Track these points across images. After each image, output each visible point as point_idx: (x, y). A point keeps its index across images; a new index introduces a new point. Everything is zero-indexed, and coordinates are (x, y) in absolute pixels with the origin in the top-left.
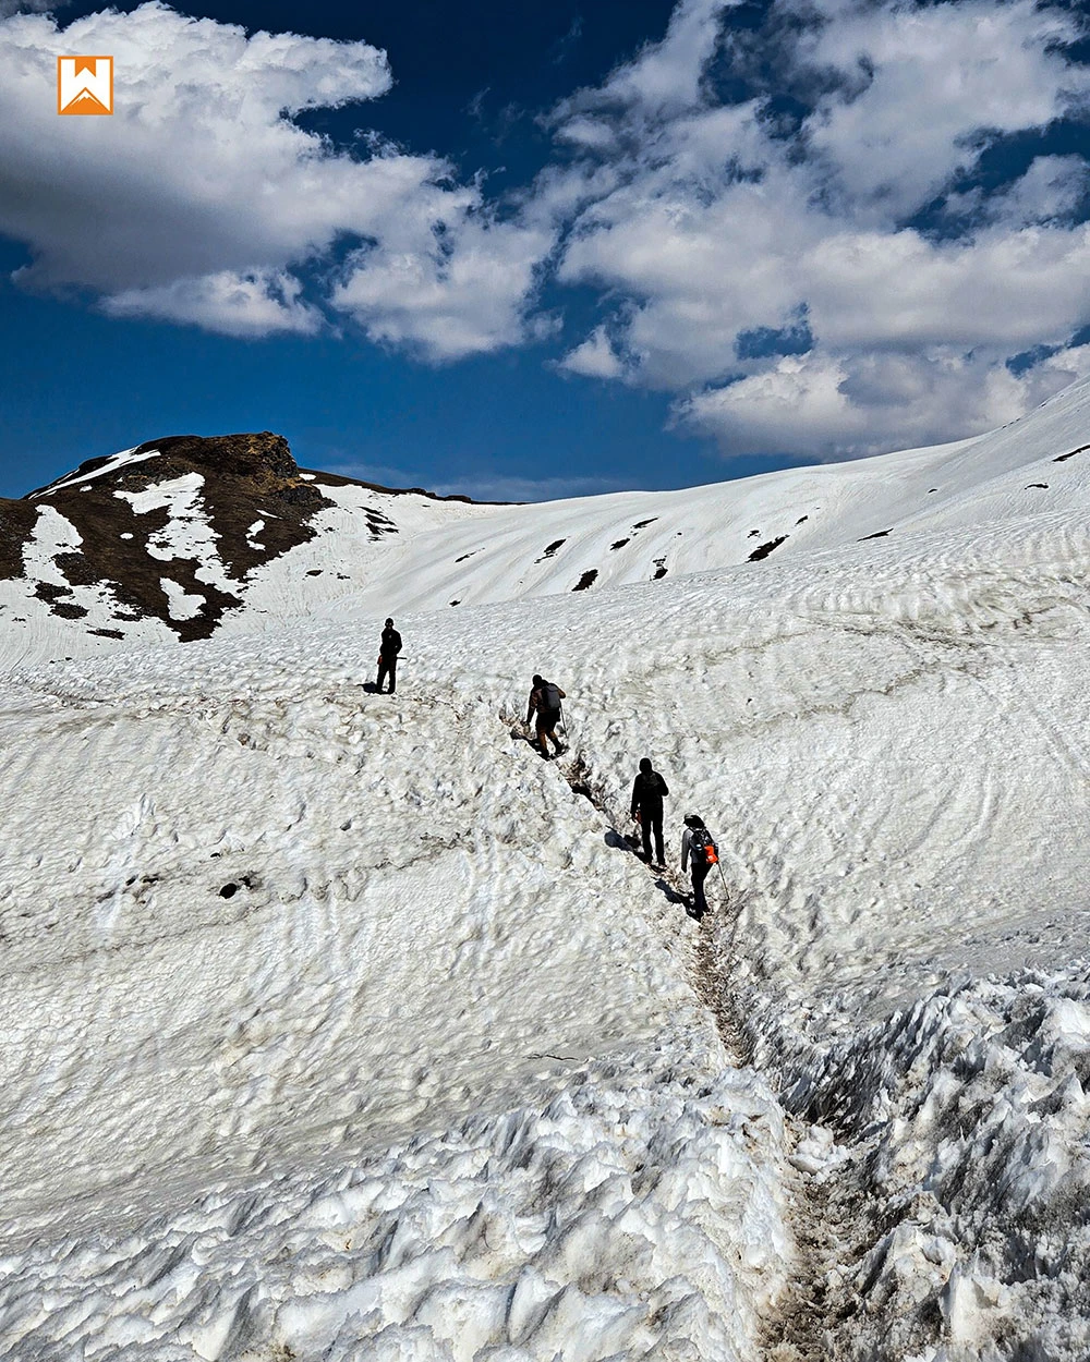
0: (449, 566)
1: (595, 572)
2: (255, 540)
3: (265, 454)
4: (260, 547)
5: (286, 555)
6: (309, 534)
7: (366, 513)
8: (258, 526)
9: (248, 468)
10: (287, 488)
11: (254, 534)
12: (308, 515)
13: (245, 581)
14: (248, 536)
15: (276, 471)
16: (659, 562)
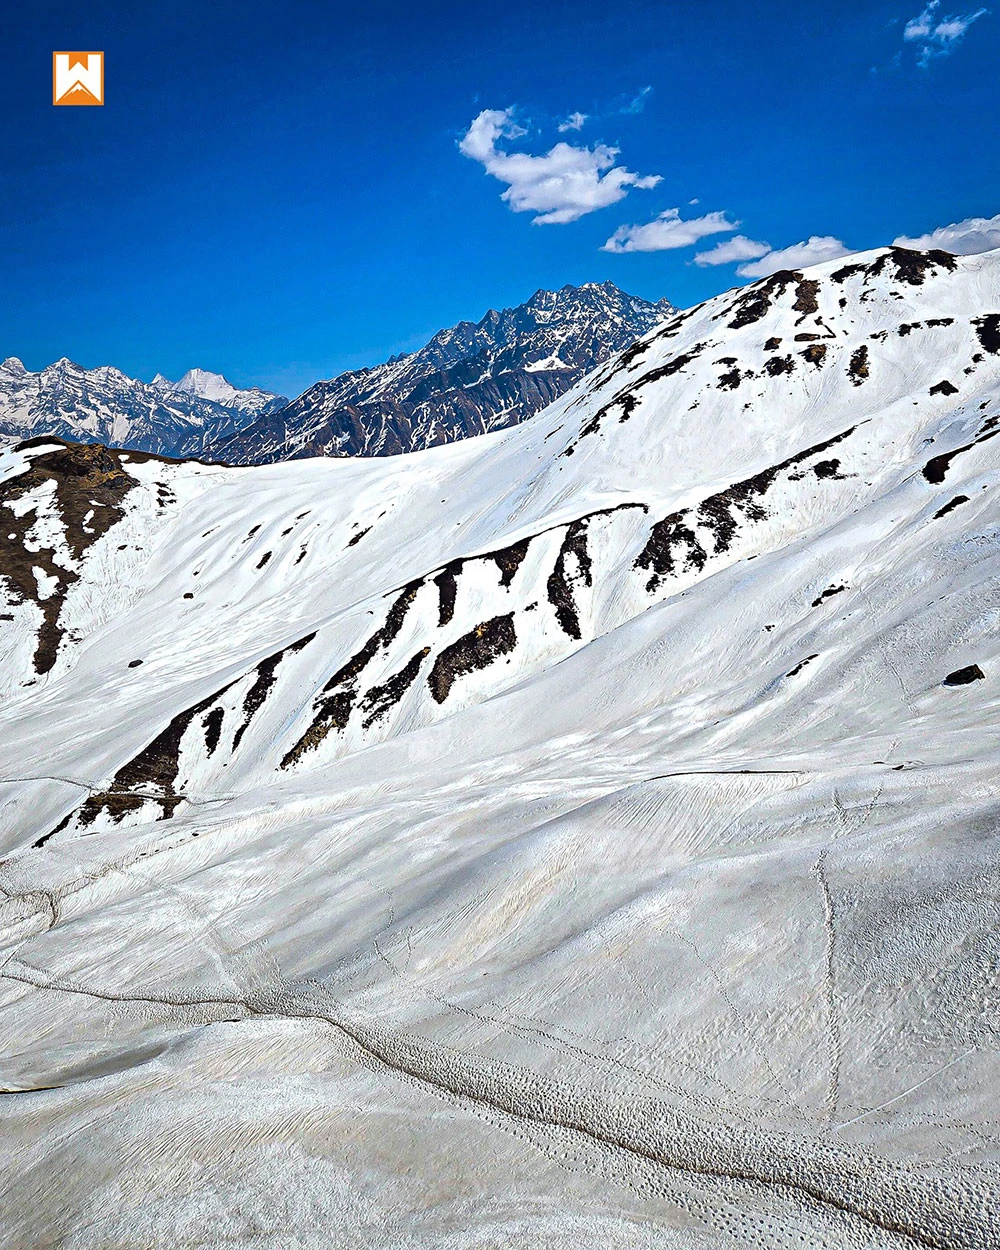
0: (198, 541)
1: (270, 552)
2: (88, 526)
3: (95, 459)
4: (91, 531)
5: (106, 534)
6: (121, 514)
7: (158, 487)
8: (90, 515)
9: (83, 471)
10: (109, 480)
11: (87, 522)
12: (121, 497)
13: (81, 560)
14: (84, 523)
15: (101, 469)
16: (303, 546)
